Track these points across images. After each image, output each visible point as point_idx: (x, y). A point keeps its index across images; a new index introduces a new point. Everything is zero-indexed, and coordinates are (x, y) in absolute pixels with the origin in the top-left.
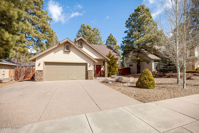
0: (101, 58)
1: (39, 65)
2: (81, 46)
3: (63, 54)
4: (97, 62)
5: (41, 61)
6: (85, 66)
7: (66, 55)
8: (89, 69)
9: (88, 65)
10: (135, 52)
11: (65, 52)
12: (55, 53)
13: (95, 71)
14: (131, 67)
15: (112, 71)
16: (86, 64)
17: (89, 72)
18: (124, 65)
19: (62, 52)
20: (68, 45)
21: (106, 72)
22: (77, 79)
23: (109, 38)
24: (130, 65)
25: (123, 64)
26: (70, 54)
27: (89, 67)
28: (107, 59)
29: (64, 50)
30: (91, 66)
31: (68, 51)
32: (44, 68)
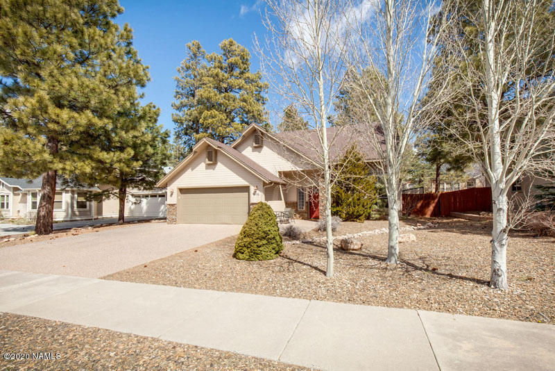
1: (171, 194)
2: (257, 145)
5: (175, 187)
6: (247, 193)
7: (210, 171)
8: (254, 199)
9: (252, 189)
11: (208, 166)
12: (192, 170)
13: (307, 203)
16: (245, 189)
19: (203, 165)
20: (210, 151)
21: (321, 208)
26: (216, 169)
27: (254, 194)
29: (205, 162)
30: (258, 192)
31: (211, 162)
32: (178, 200)
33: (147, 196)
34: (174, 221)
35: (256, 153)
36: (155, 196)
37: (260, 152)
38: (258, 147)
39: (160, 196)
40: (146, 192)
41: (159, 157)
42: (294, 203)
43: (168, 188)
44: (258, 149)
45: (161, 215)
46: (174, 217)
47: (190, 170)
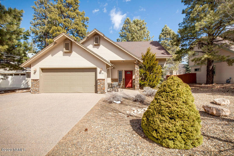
0: (129, 59)
1: (35, 73)
2: (96, 44)
3: (62, 56)
4: (111, 66)
5: (37, 67)
6: (94, 73)
7: (67, 57)
8: (99, 77)
9: (99, 70)
10: (204, 45)
11: (65, 53)
12: (52, 55)
13: (124, 79)
14: (197, 73)
15: (148, 80)
16: (94, 70)
17: (98, 81)
18: (189, 70)
19: (61, 53)
20: (67, 43)
21: (136, 82)
22: (82, 92)
23: (162, 31)
24: (196, 70)
25: (188, 68)
26: (71, 55)
27: (100, 73)
28: (138, 61)
29: (63, 51)
30: (102, 72)
31: (68, 51)
32: (40, 76)
33: (11, 75)
34: (36, 92)
35: (96, 49)
36: (18, 75)
37: (98, 49)
38: (97, 45)
39: (22, 75)
40: (11, 72)
41: (22, 48)
42: (116, 79)
43: (32, 68)
44: (97, 47)
45: (22, 87)
46: (37, 89)
47: (50, 56)
